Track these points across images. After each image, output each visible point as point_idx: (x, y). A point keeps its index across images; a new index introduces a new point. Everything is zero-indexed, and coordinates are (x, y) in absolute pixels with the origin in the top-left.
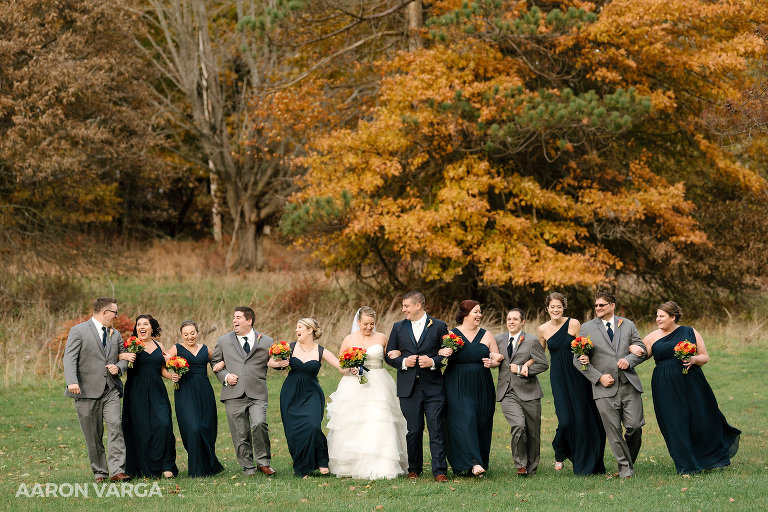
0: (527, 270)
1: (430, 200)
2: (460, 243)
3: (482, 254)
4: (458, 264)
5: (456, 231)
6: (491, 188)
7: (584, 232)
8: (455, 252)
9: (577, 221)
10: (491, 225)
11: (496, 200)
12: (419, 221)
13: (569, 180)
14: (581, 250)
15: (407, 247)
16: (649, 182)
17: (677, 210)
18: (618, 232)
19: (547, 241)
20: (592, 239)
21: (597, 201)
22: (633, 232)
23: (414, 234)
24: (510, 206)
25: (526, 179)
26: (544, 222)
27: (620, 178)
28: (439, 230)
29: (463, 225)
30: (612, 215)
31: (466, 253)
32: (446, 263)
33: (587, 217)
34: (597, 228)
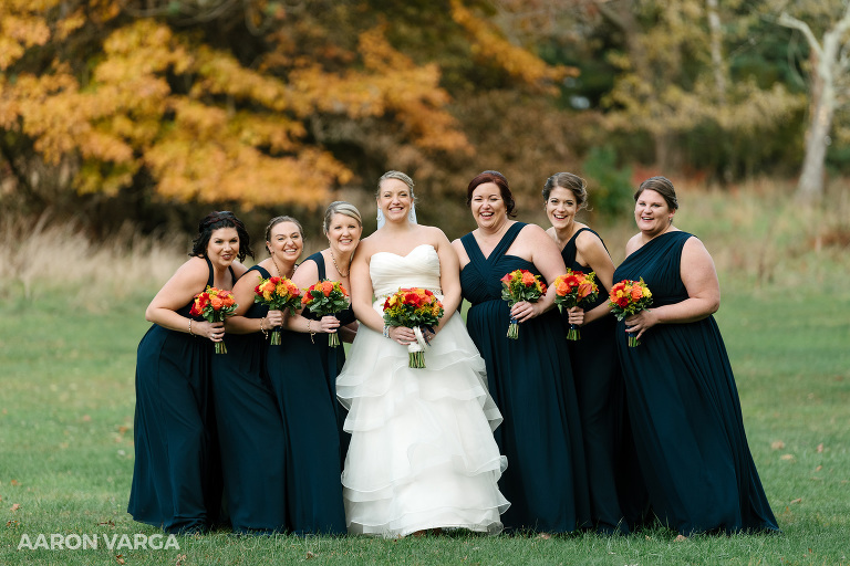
0: (221, 180)
1: (84, 78)
2: (128, 140)
3: (157, 157)
4: (123, 169)
5: (121, 124)
6: (171, 67)
7: (298, 129)
8: (121, 152)
9: (290, 114)
10: (170, 116)
11: (178, 83)
12: (73, 108)
13: (277, 58)
14: (293, 154)
15: (55, 147)
16: (387, 61)
17: (426, 102)
18: (346, 131)
19: (247, 143)
20: (308, 140)
21: (316, 89)
22: (367, 131)
23: (65, 128)
24: (196, 90)
25: (218, 54)
26: (243, 114)
27: (347, 56)
28: (100, 122)
29: (131, 115)
30: (338, 107)
31: (138, 154)
32: (107, 168)
33: (303, 108)
34: (317, 125)
